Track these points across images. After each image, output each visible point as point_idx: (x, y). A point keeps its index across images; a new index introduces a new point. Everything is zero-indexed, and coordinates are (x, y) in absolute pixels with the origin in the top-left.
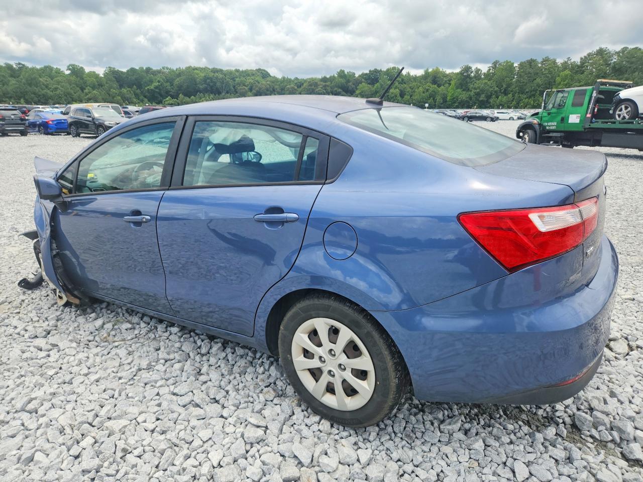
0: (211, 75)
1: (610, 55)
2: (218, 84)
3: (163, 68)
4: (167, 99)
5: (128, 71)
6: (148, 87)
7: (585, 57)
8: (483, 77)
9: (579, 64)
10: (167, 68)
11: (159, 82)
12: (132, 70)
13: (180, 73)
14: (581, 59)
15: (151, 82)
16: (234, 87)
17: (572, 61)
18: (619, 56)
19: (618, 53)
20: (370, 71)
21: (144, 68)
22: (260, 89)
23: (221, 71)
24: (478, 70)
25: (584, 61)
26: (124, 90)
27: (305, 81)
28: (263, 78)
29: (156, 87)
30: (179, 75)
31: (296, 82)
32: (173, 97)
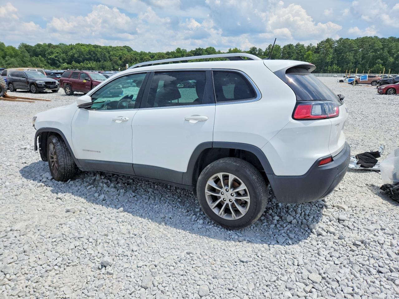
0: (93, 49)
1: (334, 42)
2: (99, 55)
3: (60, 44)
4: (64, 65)
5: (35, 46)
6: (50, 57)
7: (320, 43)
8: (263, 54)
9: (316, 47)
10: (63, 44)
11: (57, 53)
12: (39, 46)
13: (72, 47)
14: (318, 44)
15: (52, 53)
16: (109, 57)
17: (313, 45)
18: (338, 43)
19: (337, 41)
20: (196, 49)
21: (47, 44)
22: (127, 59)
23: (100, 46)
24: (260, 50)
25: (319, 45)
26: (34, 58)
27: (156, 54)
28: (128, 52)
29: (56, 57)
30: (72, 49)
31: (150, 55)
32: (68, 63)
